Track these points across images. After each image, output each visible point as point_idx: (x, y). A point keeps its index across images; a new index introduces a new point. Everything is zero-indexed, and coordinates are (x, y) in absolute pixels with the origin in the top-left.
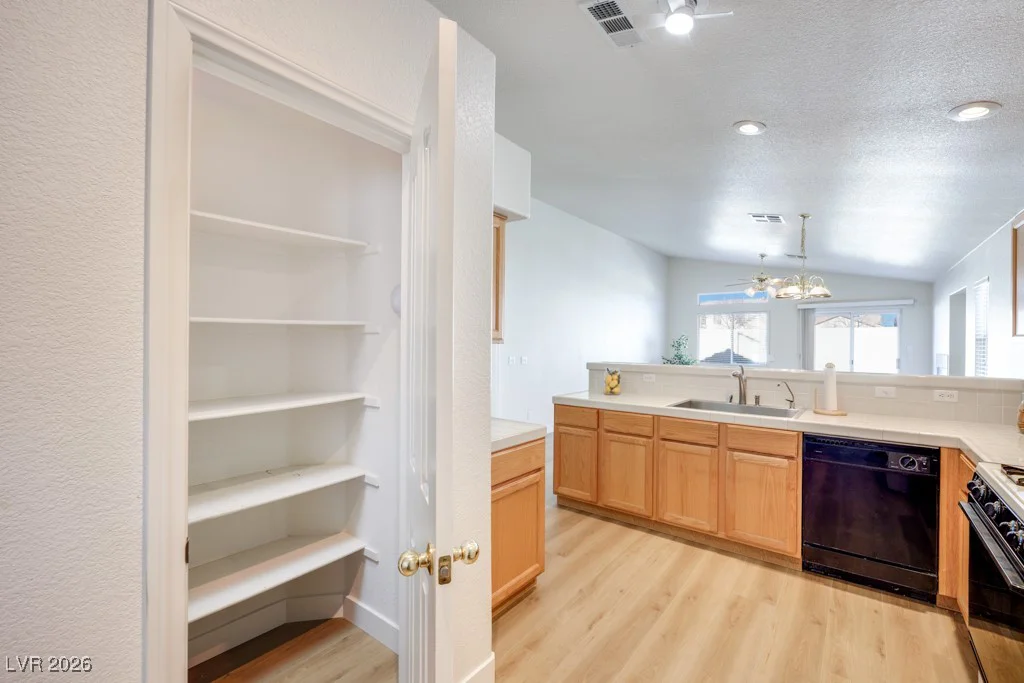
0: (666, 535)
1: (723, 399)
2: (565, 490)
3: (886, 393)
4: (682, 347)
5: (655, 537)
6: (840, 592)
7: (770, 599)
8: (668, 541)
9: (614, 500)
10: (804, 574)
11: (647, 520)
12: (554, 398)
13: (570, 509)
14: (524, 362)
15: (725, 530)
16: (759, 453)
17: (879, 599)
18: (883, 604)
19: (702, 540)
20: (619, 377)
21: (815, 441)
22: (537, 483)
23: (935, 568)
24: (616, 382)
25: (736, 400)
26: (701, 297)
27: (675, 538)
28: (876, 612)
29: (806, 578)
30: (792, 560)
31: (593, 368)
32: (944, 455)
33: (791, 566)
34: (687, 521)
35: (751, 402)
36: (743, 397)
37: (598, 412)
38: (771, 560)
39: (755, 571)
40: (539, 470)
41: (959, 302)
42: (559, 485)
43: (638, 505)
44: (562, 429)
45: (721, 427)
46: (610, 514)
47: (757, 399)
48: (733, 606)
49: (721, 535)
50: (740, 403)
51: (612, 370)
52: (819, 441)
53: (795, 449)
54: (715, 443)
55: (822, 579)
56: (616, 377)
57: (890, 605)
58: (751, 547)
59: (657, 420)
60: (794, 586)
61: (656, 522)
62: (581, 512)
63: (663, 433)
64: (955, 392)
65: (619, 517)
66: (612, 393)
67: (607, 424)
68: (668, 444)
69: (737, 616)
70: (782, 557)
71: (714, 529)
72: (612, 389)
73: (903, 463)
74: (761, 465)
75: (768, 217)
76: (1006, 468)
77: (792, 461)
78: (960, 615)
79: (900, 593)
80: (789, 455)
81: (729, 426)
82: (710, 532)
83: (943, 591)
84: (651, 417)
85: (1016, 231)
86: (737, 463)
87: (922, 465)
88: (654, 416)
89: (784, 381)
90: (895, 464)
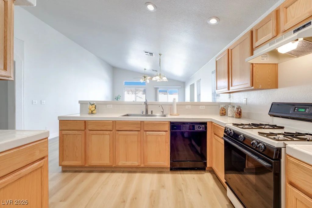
0: (120, 172)
1: (140, 113)
2: (66, 163)
3: (188, 107)
4: (119, 99)
5: (115, 174)
6: (182, 175)
7: (163, 187)
8: (120, 174)
9: (94, 161)
10: (171, 172)
11: (110, 167)
12: (59, 117)
13: (70, 171)
14: (42, 103)
15: (144, 164)
16: (156, 131)
17: (193, 174)
18: (194, 175)
19: (134, 170)
20: (95, 106)
21: (174, 124)
22: (41, 167)
23: (206, 159)
24: (94, 108)
25: (144, 113)
26: (125, 82)
27: (123, 172)
28: (194, 179)
29: (172, 173)
30: (167, 168)
31: (82, 103)
33: (166, 171)
34: (129, 163)
35: (149, 113)
36: (147, 111)
37: (85, 121)
38: (159, 170)
39: (155, 176)
40: (43, 158)
41: (192, 86)
42: (63, 161)
43: (106, 161)
44: (64, 132)
45: (142, 122)
46: (92, 169)
47: (152, 112)
49: (142, 166)
50: (146, 114)
51: (92, 103)
52: (175, 124)
53: (167, 128)
54: (139, 130)
55: (176, 172)
56: (94, 106)
57: (196, 175)
58: (153, 167)
59: (114, 123)
60: (169, 178)
61: (115, 167)
62: (76, 172)
63: (117, 128)
64: (204, 106)
65: (96, 169)
66: (92, 113)
67: (90, 127)
68: (120, 132)
69: (154, 200)
70: (163, 168)
71: (139, 164)
72: (92, 111)
73: (198, 128)
74: (156, 135)
75: (150, 53)
76: (234, 124)
77: (167, 132)
78: (212, 171)
79: (197, 170)
80: (166, 130)
81: (145, 122)
82: (138, 165)
83: (208, 166)
84: (112, 121)
85: (217, 61)
86: (148, 136)
87: (203, 128)
88: (113, 121)
89: (161, 105)
90: (197, 128)
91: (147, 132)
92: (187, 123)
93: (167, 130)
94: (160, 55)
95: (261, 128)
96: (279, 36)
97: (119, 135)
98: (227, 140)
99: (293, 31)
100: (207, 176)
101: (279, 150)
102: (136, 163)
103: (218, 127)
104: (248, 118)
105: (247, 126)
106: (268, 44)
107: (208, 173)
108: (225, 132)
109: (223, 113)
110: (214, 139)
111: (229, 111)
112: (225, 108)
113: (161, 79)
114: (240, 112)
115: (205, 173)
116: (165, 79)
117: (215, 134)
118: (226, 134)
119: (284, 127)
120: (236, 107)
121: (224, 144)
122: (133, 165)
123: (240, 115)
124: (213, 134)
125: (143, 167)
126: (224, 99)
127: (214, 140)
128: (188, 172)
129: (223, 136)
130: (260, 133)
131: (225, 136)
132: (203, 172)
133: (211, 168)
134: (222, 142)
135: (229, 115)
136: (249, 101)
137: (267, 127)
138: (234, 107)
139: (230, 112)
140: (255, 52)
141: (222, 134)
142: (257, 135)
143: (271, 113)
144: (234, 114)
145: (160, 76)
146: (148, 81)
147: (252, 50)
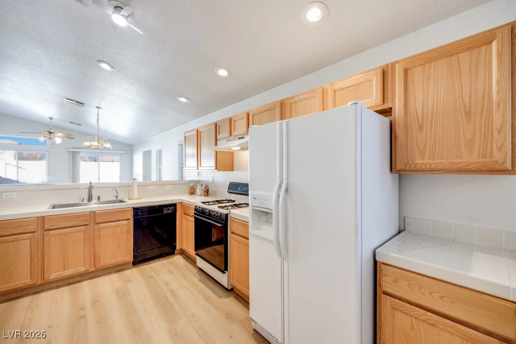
0: (50, 289)
1: (78, 201)
7: (129, 281)
10: (133, 267)
15: (94, 266)
16: (112, 222)
17: (161, 261)
18: (163, 262)
19: (78, 279)
21: (138, 210)
23: (175, 241)
25: (86, 200)
29: (135, 267)
30: (128, 264)
32: (177, 204)
33: (128, 266)
34: (68, 272)
35: (95, 200)
36: (91, 198)
38: (118, 268)
39: (115, 277)
41: (148, 154)
43: (25, 280)
45: (91, 213)
47: (99, 197)
48: (117, 292)
49: (92, 269)
50: (89, 201)
53: (130, 215)
54: (87, 223)
57: (165, 260)
58: (108, 268)
59: (40, 219)
60: (134, 273)
61: (41, 284)
64: (171, 185)
68: (51, 232)
69: (122, 294)
71: (87, 268)
74: (114, 227)
75: (77, 102)
76: (202, 202)
77: (129, 221)
78: (183, 253)
79: (165, 256)
81: (96, 212)
82: (85, 271)
83: (178, 248)
84: (36, 218)
85: (185, 137)
86: (101, 230)
88: (38, 217)
89: (114, 188)
90: (166, 211)
91: (101, 225)
92: (154, 207)
93: (130, 218)
94: (99, 109)
95: (221, 203)
96: (231, 138)
97: (51, 236)
98: (197, 216)
99: (237, 138)
100: (178, 259)
101: (227, 215)
102: (82, 269)
103: (188, 207)
104: (214, 195)
105: (212, 203)
107: (177, 255)
108: (195, 210)
109: (192, 192)
111: (197, 190)
112: (194, 187)
114: (208, 190)
115: (174, 257)
117: (185, 214)
118: (195, 212)
119: (235, 201)
120: (204, 186)
121: (194, 221)
122: (76, 272)
123: (207, 193)
124: (183, 215)
125: (93, 272)
127: (184, 220)
128: (156, 260)
129: (193, 214)
130: (219, 207)
131: (195, 214)
132: (172, 256)
133: (181, 249)
134: (192, 220)
135: (198, 194)
136: (215, 180)
137: (225, 202)
138: (202, 185)
139: (199, 190)
140: (218, 142)
141: (192, 212)
142: (217, 208)
143: (229, 191)
144: (203, 193)
145: (99, 142)
146: (58, 140)
147: (216, 140)
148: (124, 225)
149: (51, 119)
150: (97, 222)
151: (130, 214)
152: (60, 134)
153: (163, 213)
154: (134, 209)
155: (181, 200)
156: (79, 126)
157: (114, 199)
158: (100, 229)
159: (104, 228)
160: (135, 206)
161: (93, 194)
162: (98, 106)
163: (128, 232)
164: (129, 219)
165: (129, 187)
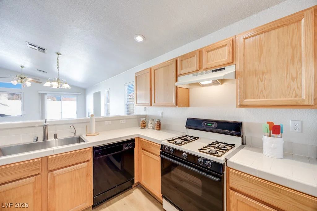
3: (108, 123)
6: (110, 206)
16: (70, 165)
17: (122, 198)
28: (124, 204)
30: (88, 208)
32: (135, 139)
35: (51, 139)
47: (55, 136)
50: (44, 140)
54: (38, 172)
55: (101, 206)
64: (125, 120)
73: (127, 147)
74: (72, 171)
75: (38, 47)
76: (169, 141)
78: (138, 186)
79: (124, 191)
80: (87, 160)
81: (50, 157)
83: (135, 182)
85: (136, 77)
87: (131, 145)
89: (72, 124)
90: (125, 148)
91: (55, 172)
92: (114, 144)
93: (89, 159)
94: (58, 54)
96: (201, 71)
99: (212, 70)
100: (136, 194)
103: (151, 145)
106: (192, 75)
107: (135, 189)
108: (161, 149)
110: (143, 155)
112: (145, 121)
113: (60, 85)
114: (160, 124)
115: (133, 191)
116: (66, 86)
117: (143, 149)
119: (199, 137)
120: (156, 120)
123: (160, 127)
124: (141, 150)
126: (139, 111)
129: (159, 154)
130: (200, 150)
131: (161, 153)
132: (130, 191)
133: (139, 183)
134: (157, 159)
138: (153, 120)
139: (150, 125)
140: (179, 78)
141: (157, 151)
145: (59, 82)
146: (29, 84)
147: (177, 76)
148: (82, 168)
149: (22, 67)
150: (50, 169)
151: (90, 155)
152: (30, 79)
153: (123, 149)
154: (94, 149)
155: (138, 135)
156: (45, 73)
157: (72, 135)
158: (53, 178)
159: (59, 175)
160: (95, 145)
161: (49, 132)
162: (57, 51)
163: (87, 175)
164: (88, 161)
165: (87, 123)
